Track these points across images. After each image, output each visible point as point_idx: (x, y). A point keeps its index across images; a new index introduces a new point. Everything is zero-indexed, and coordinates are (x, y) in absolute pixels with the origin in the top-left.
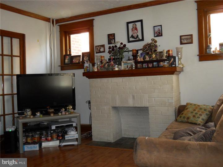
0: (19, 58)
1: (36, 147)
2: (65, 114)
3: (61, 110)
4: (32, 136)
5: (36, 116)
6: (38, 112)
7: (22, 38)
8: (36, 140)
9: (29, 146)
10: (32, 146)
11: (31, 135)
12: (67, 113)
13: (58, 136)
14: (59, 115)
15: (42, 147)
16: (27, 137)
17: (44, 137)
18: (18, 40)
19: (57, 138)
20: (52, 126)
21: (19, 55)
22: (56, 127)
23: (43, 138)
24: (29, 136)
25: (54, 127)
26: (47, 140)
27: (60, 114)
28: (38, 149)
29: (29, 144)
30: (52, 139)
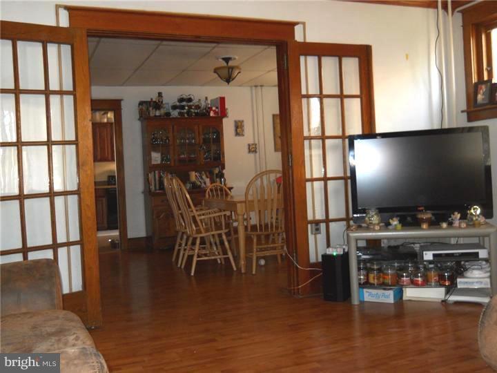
0: (359, 100)
1: (388, 297)
2: (460, 227)
3: (452, 216)
4: (380, 270)
5: (390, 227)
6: (394, 219)
7: (363, 54)
8: (389, 280)
9: (374, 292)
10: (380, 292)
11: (378, 267)
12: (463, 225)
13: (442, 278)
14: (441, 228)
15: (404, 298)
16: (369, 271)
17: (407, 277)
18: (357, 59)
19: (439, 281)
20: (424, 253)
21: (358, 93)
22: (434, 255)
23: (405, 279)
24: (373, 270)
25: (428, 256)
26: (414, 284)
27: (445, 225)
28: (391, 300)
29: (372, 286)
30: (426, 283)
